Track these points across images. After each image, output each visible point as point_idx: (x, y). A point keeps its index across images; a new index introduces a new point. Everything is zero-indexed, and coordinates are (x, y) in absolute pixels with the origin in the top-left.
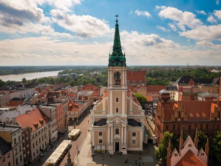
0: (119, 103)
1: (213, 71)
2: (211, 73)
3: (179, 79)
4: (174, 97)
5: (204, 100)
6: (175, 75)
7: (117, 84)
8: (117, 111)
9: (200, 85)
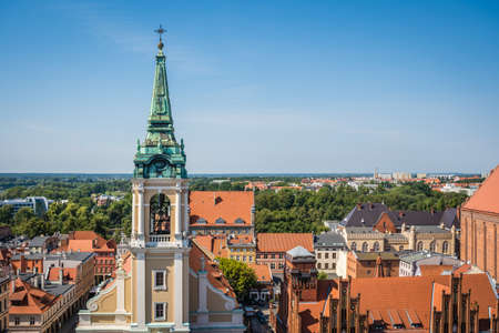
0: (164, 287)
1: (447, 188)
2: (440, 195)
3: (350, 215)
4: (334, 266)
5: (419, 273)
6: (341, 202)
7: (159, 232)
8: (159, 314)
9: (407, 229)
